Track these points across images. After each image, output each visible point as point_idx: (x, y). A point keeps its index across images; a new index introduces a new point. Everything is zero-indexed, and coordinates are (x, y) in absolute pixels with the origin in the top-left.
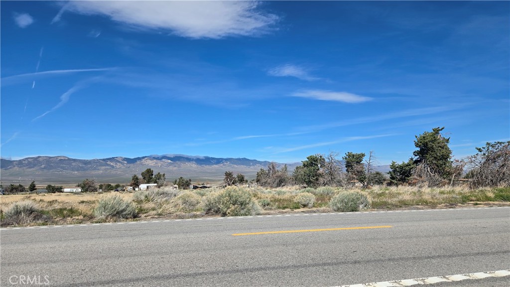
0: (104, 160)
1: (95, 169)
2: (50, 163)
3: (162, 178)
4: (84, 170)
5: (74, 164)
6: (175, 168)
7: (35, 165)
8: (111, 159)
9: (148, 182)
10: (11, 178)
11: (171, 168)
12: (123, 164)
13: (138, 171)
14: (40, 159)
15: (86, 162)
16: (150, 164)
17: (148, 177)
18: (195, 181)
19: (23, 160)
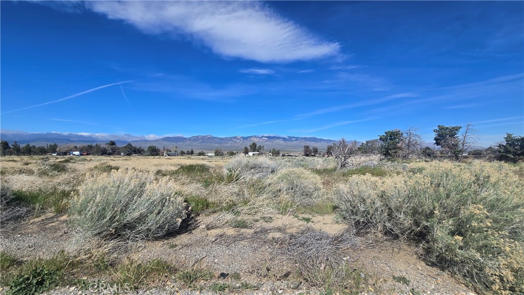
0: (230, 138)
2: (204, 139)
3: (262, 148)
4: (220, 143)
5: (215, 140)
6: (270, 143)
7: (197, 141)
8: (235, 138)
9: (254, 151)
10: (186, 147)
11: (267, 143)
12: (240, 140)
13: (248, 144)
14: (199, 137)
15: (221, 139)
16: (255, 140)
17: (254, 147)
18: (282, 151)
19: (192, 137)
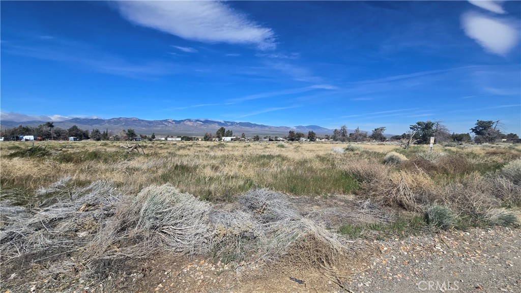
0: (161, 121)
1: (155, 127)
2: (127, 122)
4: (149, 127)
5: (142, 123)
6: (205, 128)
7: (118, 123)
8: (166, 121)
11: (202, 127)
12: (172, 124)
13: (182, 128)
14: (121, 119)
15: (149, 122)
16: (190, 124)
19: (111, 119)
